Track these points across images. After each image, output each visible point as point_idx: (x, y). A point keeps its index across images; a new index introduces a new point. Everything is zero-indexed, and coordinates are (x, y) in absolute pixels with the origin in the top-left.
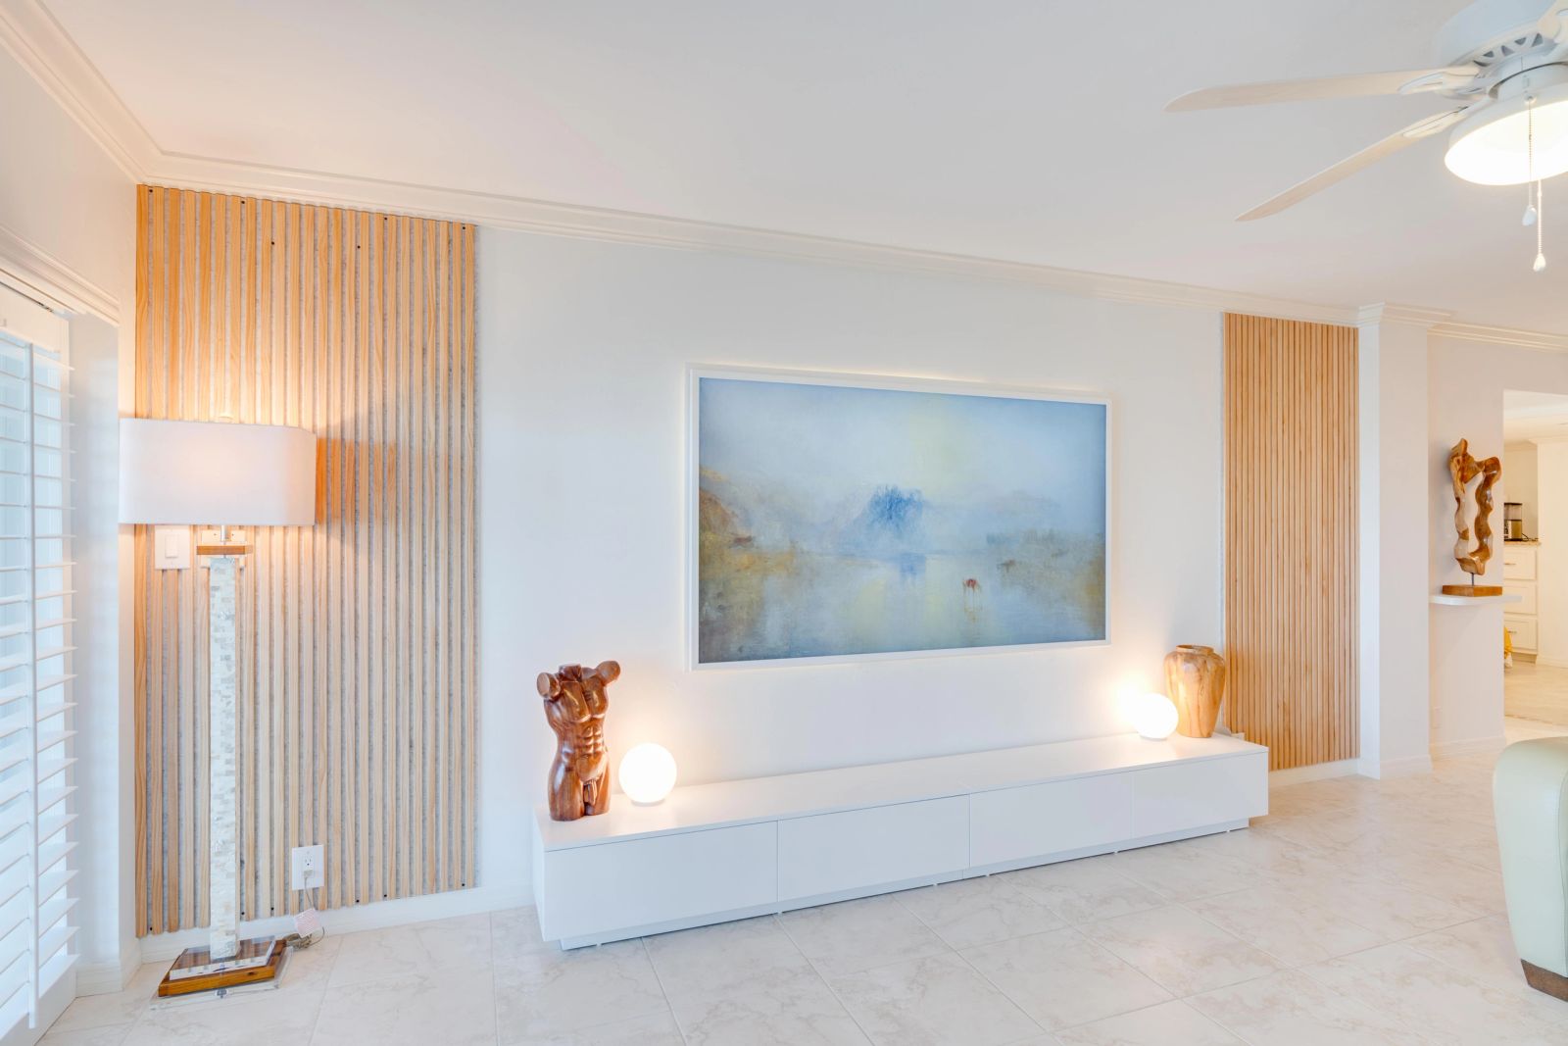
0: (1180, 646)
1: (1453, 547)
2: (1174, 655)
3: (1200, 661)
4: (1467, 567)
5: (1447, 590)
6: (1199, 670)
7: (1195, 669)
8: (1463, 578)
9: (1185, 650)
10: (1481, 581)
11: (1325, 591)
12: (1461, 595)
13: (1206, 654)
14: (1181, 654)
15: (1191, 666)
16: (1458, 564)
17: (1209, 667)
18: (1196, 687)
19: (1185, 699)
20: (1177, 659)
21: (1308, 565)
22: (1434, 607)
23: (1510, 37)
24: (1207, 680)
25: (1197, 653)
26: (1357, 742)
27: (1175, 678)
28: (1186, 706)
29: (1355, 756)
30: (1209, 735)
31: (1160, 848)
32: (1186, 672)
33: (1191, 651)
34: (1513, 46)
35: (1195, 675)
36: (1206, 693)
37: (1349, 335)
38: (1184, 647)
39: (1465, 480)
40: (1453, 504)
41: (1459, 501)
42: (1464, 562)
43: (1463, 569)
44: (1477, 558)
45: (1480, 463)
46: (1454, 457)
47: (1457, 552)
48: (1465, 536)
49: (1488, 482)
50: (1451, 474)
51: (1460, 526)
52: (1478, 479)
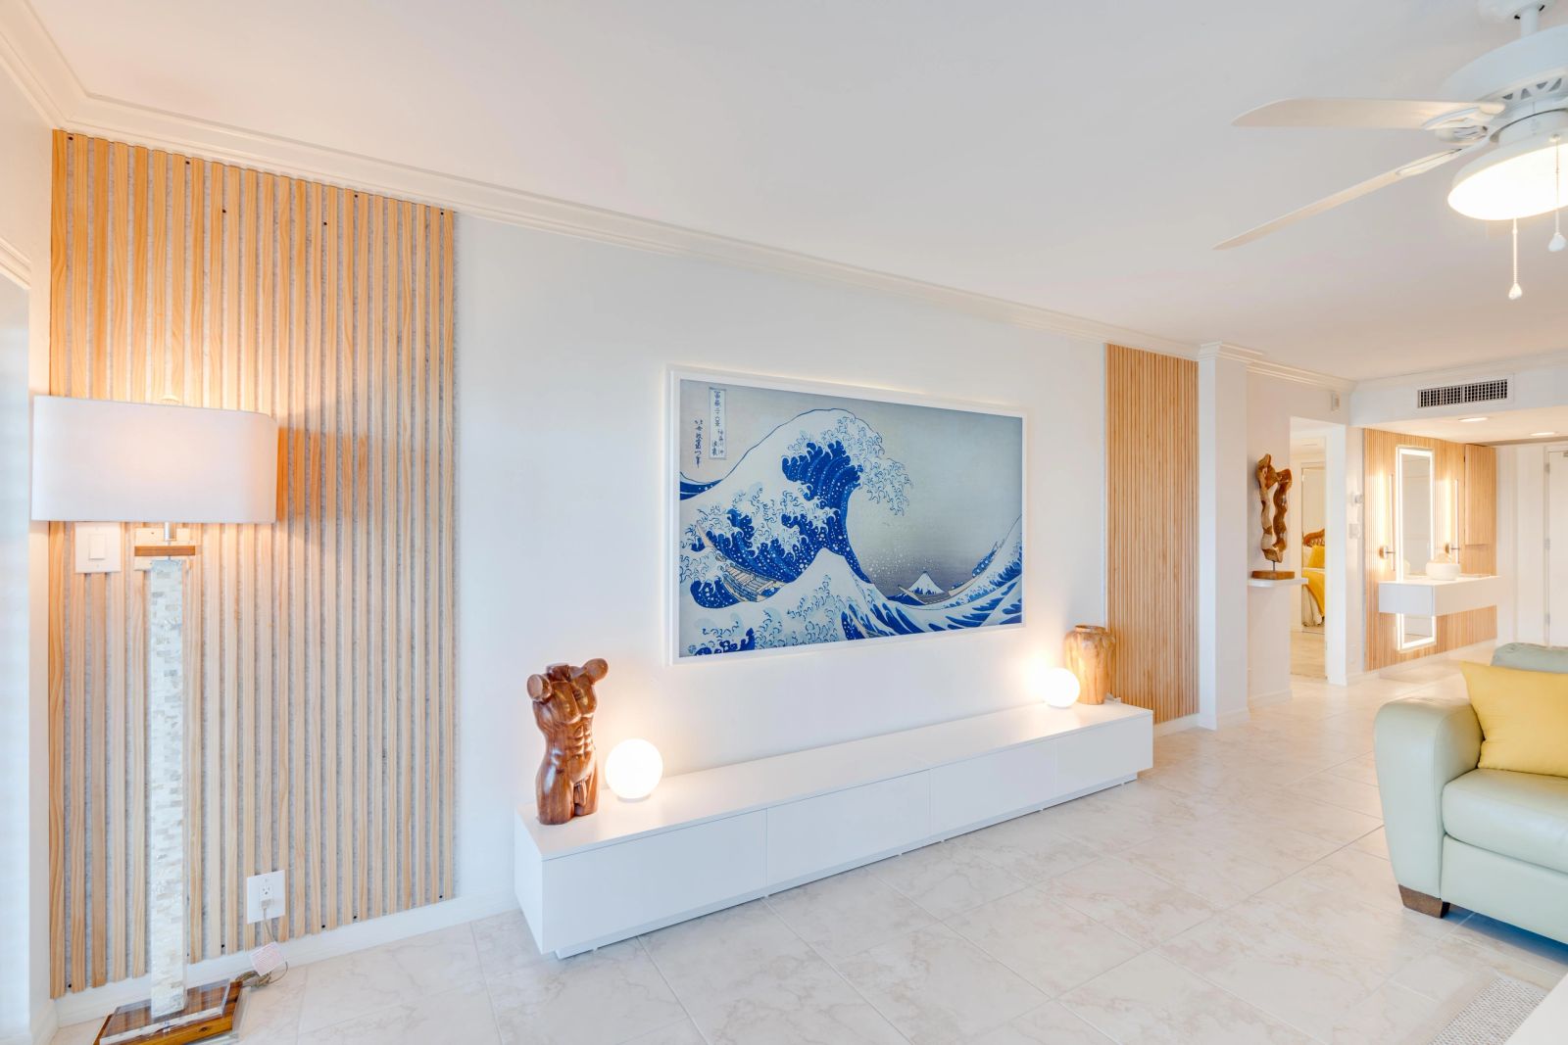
0: (1077, 627)
2: (1073, 634)
3: (1097, 638)
5: (1256, 575)
6: (1096, 647)
7: (1093, 646)
8: (1267, 565)
9: (1084, 630)
10: (1280, 567)
11: (1176, 577)
12: (1266, 578)
13: (1100, 633)
14: (1081, 634)
15: (1089, 643)
16: (1263, 553)
17: (1105, 645)
18: (1094, 661)
19: (1085, 671)
20: (1076, 638)
21: (1164, 557)
22: (1250, 589)
23: (1529, 82)
24: (1102, 655)
25: (1094, 632)
26: (1198, 700)
27: (1075, 653)
28: (1086, 677)
29: (1198, 711)
30: (1103, 703)
31: (1075, 803)
32: (1085, 648)
33: (1088, 630)
34: (1533, 90)
35: (1092, 651)
36: (1101, 666)
37: (1192, 367)
38: (1081, 627)
39: (1268, 486)
40: (1260, 506)
41: (1264, 503)
42: (1267, 552)
43: (1267, 558)
44: (1276, 549)
45: (1278, 474)
46: (1261, 468)
47: (1262, 544)
48: (1267, 531)
49: (1282, 489)
50: (1259, 482)
51: (1263, 524)
52: (1276, 486)
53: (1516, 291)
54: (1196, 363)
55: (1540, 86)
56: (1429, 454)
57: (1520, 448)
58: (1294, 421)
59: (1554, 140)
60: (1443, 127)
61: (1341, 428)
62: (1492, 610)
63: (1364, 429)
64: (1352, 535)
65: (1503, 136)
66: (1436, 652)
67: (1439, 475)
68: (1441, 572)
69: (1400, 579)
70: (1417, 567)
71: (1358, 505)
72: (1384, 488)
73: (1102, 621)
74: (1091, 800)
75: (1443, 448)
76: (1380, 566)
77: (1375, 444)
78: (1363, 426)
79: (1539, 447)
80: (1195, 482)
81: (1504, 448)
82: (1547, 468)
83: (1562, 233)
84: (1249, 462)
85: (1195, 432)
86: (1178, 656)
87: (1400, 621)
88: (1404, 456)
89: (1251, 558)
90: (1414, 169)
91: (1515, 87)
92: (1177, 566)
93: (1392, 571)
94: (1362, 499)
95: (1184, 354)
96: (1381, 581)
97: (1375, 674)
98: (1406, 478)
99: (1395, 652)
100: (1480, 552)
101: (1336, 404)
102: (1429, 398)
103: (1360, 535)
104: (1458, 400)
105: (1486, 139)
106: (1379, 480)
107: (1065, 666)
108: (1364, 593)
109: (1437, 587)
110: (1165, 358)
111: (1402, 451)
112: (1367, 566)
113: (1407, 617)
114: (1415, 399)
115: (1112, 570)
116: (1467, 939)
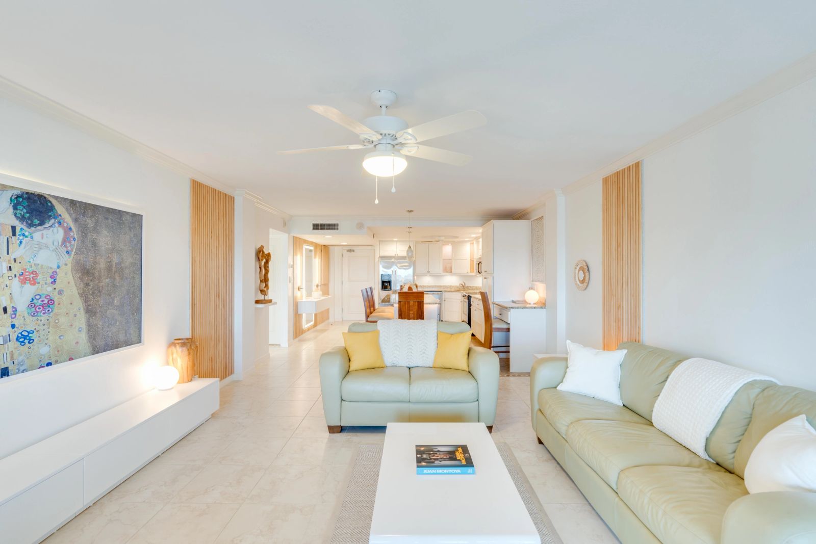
0: (175, 340)
1: (258, 285)
2: (172, 344)
3: (189, 345)
4: (263, 293)
5: (257, 302)
6: (188, 350)
7: (187, 350)
8: (261, 297)
9: (180, 341)
10: (266, 298)
11: (224, 306)
12: (262, 303)
13: (190, 341)
14: (178, 344)
15: (185, 349)
16: (260, 291)
17: (193, 347)
18: (186, 358)
19: (182, 365)
20: (175, 347)
21: (219, 296)
22: (256, 309)
23: (387, 132)
24: (192, 354)
25: (186, 341)
26: (233, 368)
27: (175, 355)
28: (182, 368)
29: (233, 373)
30: (191, 380)
31: (181, 442)
32: (182, 352)
33: (182, 341)
34: (387, 135)
35: (186, 352)
36: (191, 360)
37: (232, 199)
38: (179, 339)
39: (262, 260)
40: (259, 269)
41: (260, 268)
42: (262, 291)
43: (261, 294)
44: (265, 289)
45: (266, 254)
46: (260, 252)
47: (260, 287)
48: (261, 281)
49: (267, 262)
50: (259, 258)
51: (260, 278)
52: (264, 260)
53: (377, 202)
54: (234, 197)
55: (389, 135)
56: (312, 248)
57: (336, 248)
58: (271, 230)
59: (393, 155)
60: (363, 136)
61: (286, 235)
62: (328, 309)
63: (294, 237)
64: (290, 282)
65: (377, 146)
66: (314, 327)
67: (315, 258)
68: (317, 295)
69: (304, 300)
70: (309, 294)
71: (292, 269)
72: (300, 260)
73: (188, 334)
74: (189, 437)
75: (316, 245)
76: (298, 294)
77: (297, 243)
78: (293, 235)
79: (340, 247)
80: (233, 257)
81: (331, 247)
82: (342, 255)
83: (395, 187)
84: (255, 248)
85: (233, 232)
86: (225, 347)
87: (304, 315)
88: (306, 249)
89: (256, 294)
90: (352, 147)
91: (383, 132)
92: (224, 301)
93: (302, 296)
94: (293, 266)
95: (229, 192)
96: (299, 301)
97: (297, 340)
98: (306, 256)
99: (303, 329)
100: (325, 287)
101: (285, 225)
102: (317, 227)
103: (292, 282)
104: (324, 229)
105: (373, 145)
106: (298, 258)
107: (168, 364)
108: (293, 306)
109: (317, 302)
110: (220, 192)
111: (305, 247)
112: (295, 295)
113: (307, 314)
114: (311, 227)
115: (193, 305)
116: (349, 437)
